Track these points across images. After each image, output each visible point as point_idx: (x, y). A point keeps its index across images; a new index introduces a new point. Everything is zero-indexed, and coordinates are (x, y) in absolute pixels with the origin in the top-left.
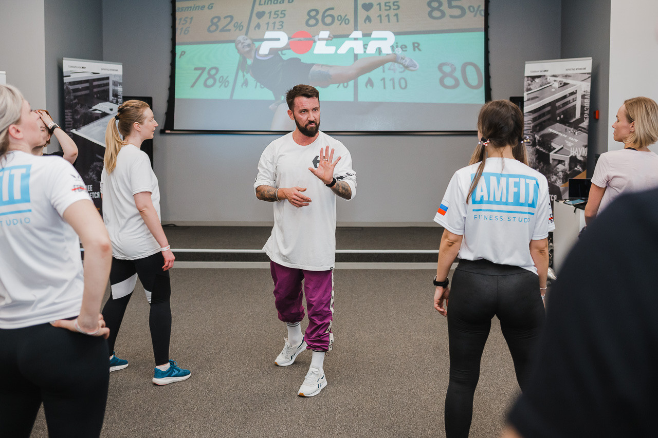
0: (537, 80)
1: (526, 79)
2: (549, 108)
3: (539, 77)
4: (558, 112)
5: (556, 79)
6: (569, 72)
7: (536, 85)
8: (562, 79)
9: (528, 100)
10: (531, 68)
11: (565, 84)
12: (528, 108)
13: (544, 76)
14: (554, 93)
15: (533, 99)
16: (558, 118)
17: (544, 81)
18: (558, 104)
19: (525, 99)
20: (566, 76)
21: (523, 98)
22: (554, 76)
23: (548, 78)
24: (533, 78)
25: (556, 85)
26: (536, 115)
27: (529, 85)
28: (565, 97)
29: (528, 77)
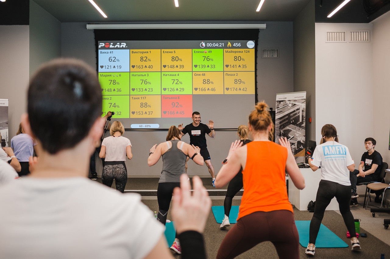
0: (282, 103)
1: (276, 102)
2: (287, 117)
3: (282, 101)
4: (291, 119)
5: (290, 102)
6: (296, 99)
7: (281, 105)
8: (293, 102)
9: (278, 113)
10: (279, 97)
11: (295, 105)
12: (277, 117)
13: (285, 100)
14: (289, 109)
15: (280, 112)
16: (292, 122)
17: (285, 103)
18: (291, 115)
19: (276, 112)
20: (295, 101)
21: (275, 111)
22: (289, 101)
23: (287, 102)
24: (280, 102)
25: (290, 105)
26: (281, 120)
27: (278, 105)
28: (294, 111)
29: (277, 101)
